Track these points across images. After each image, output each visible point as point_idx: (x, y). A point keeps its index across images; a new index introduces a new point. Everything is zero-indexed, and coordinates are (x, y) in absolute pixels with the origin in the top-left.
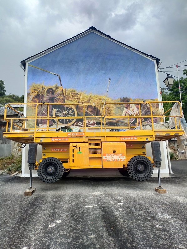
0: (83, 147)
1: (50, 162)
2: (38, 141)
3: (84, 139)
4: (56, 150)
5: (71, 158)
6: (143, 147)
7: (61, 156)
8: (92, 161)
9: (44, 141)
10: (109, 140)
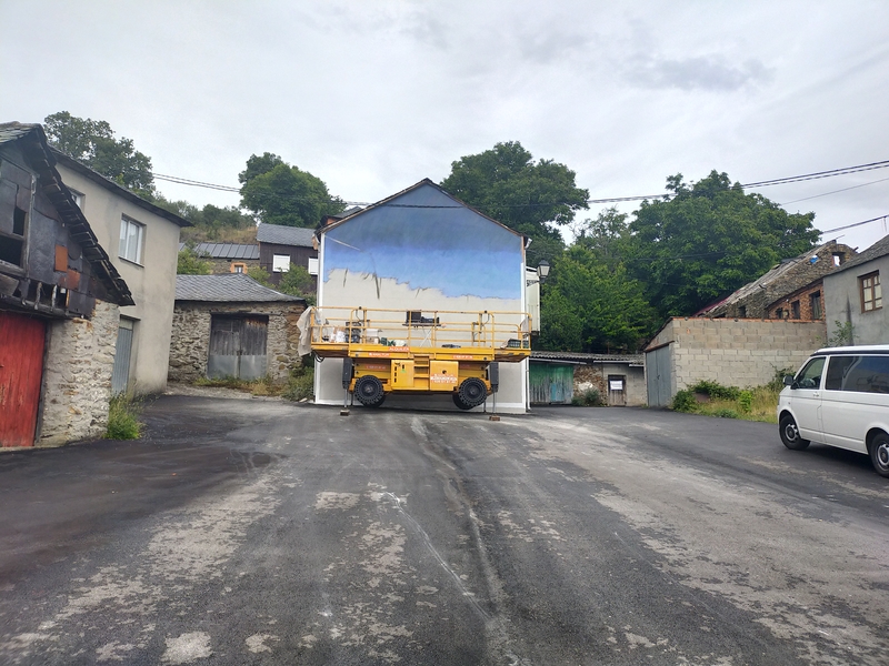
0: (407, 364)
1: (369, 381)
2: (353, 355)
3: (409, 356)
4: (372, 367)
5: (393, 378)
6: (483, 369)
7: (379, 376)
8: (418, 381)
9: (361, 355)
10: (439, 357)
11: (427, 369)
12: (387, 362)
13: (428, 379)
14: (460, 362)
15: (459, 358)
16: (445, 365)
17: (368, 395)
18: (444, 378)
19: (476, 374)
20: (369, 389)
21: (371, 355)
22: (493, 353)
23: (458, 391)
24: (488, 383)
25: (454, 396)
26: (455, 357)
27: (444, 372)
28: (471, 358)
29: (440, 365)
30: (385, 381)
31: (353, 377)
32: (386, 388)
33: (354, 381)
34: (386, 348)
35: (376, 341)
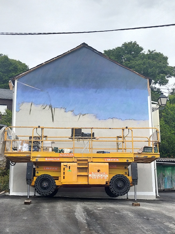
0: (72, 166)
1: (45, 178)
2: (34, 160)
3: (73, 160)
4: (48, 168)
5: (62, 175)
6: (126, 168)
7: (52, 174)
8: (80, 178)
9: (40, 160)
10: (95, 160)
11: (86, 169)
12: (58, 164)
13: (88, 176)
14: (110, 164)
15: (109, 160)
16: (99, 166)
17: (45, 188)
18: (99, 175)
19: (121, 172)
20: (45, 184)
21: (47, 160)
22: (133, 156)
23: (109, 184)
24: (130, 178)
25: (106, 188)
26: (105, 160)
27: (99, 171)
28: (117, 160)
29: (95, 166)
30: (57, 178)
31: (34, 175)
32: (57, 183)
33: (35, 178)
34: (57, 155)
35: (50, 149)
